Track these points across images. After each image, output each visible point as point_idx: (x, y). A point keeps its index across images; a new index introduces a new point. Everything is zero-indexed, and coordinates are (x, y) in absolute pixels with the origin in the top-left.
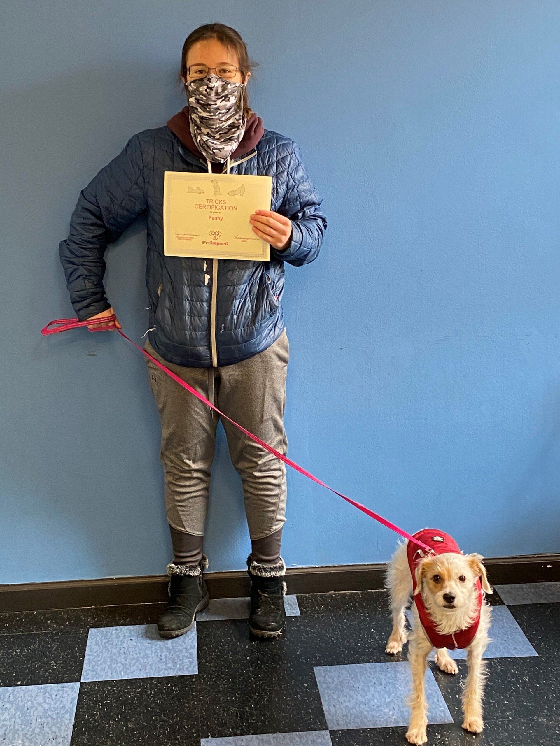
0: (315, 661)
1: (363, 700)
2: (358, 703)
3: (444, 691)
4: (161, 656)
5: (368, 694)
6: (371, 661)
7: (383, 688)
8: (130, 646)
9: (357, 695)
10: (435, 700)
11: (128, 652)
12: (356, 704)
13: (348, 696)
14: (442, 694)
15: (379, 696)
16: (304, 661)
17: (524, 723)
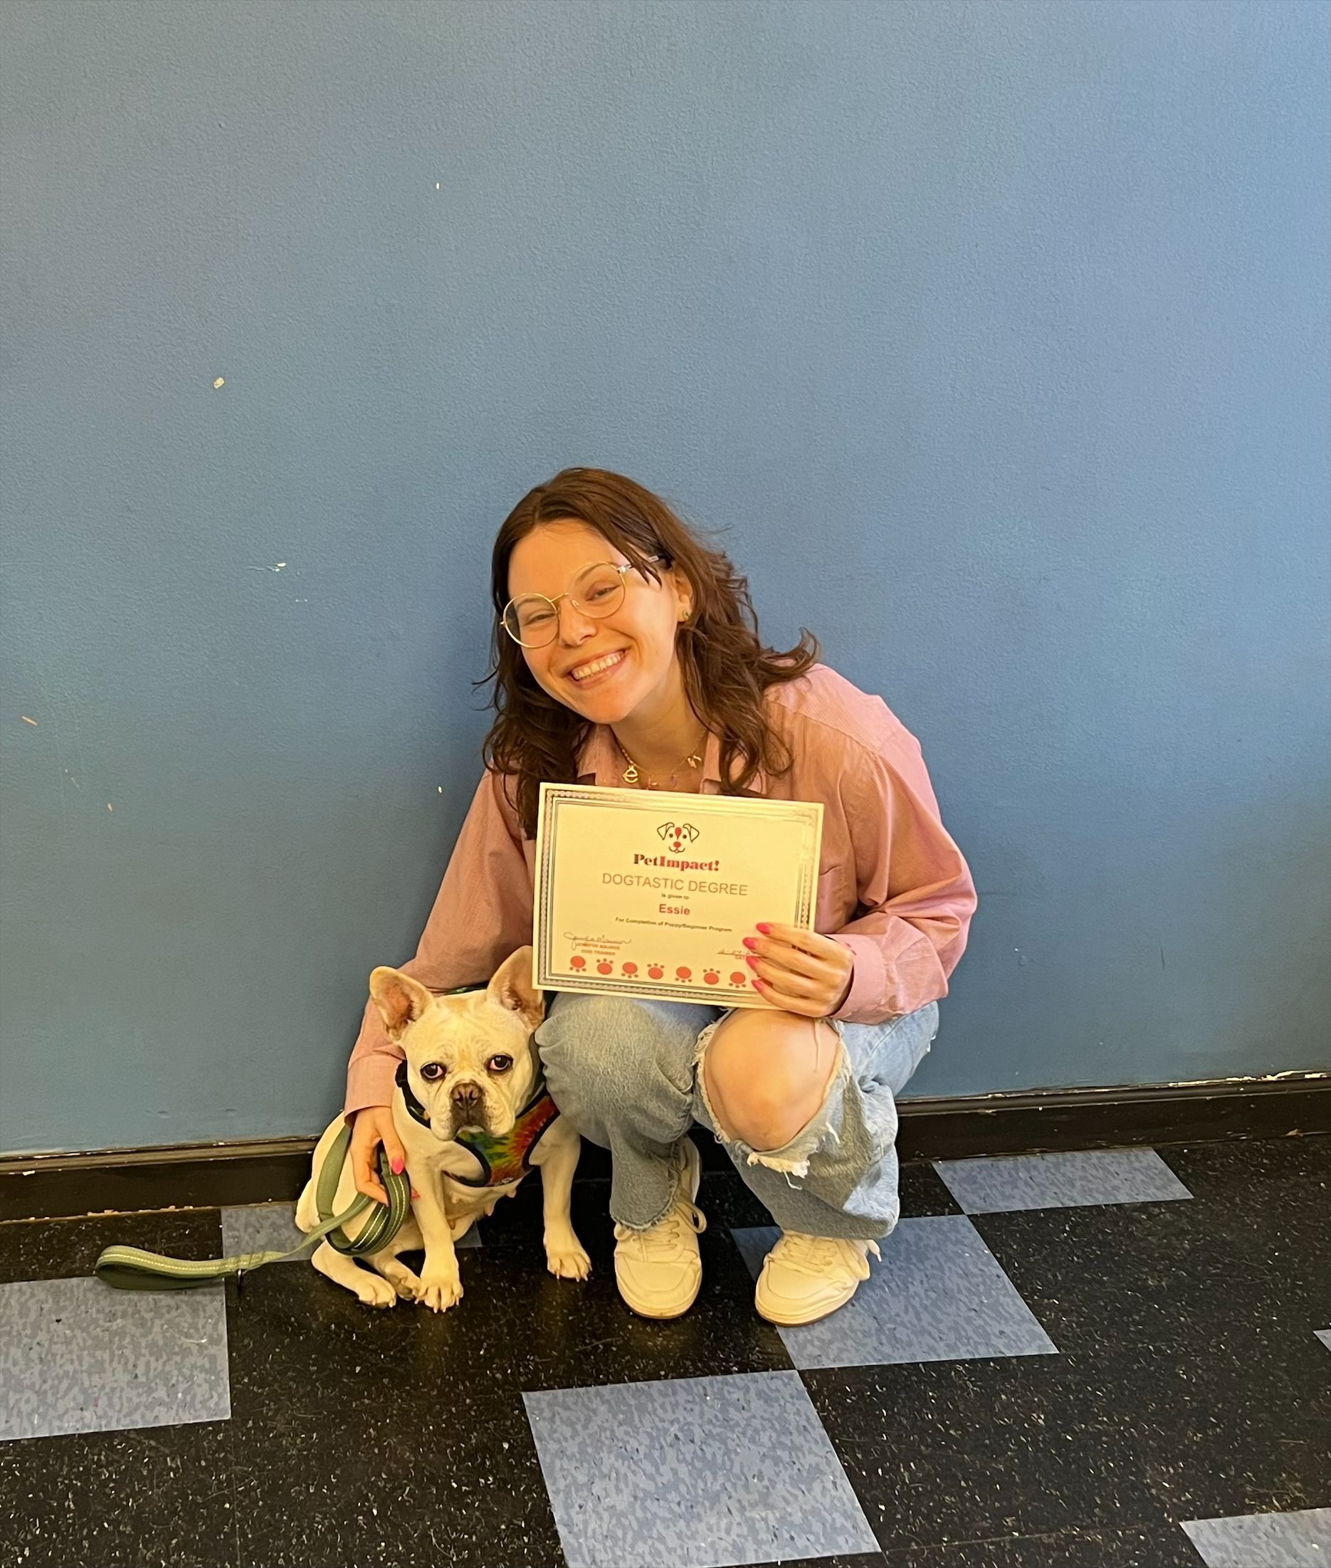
0: (526, 1374)
1: (651, 1487)
2: (641, 1495)
3: (846, 1457)
4: (135, 1366)
5: (662, 1469)
6: (663, 1373)
7: (699, 1452)
8: (55, 1339)
9: (634, 1472)
10: (830, 1485)
11: (49, 1357)
12: (636, 1498)
13: (614, 1474)
14: (843, 1466)
15: (690, 1473)
16: (498, 1376)
17: (1048, 1547)
